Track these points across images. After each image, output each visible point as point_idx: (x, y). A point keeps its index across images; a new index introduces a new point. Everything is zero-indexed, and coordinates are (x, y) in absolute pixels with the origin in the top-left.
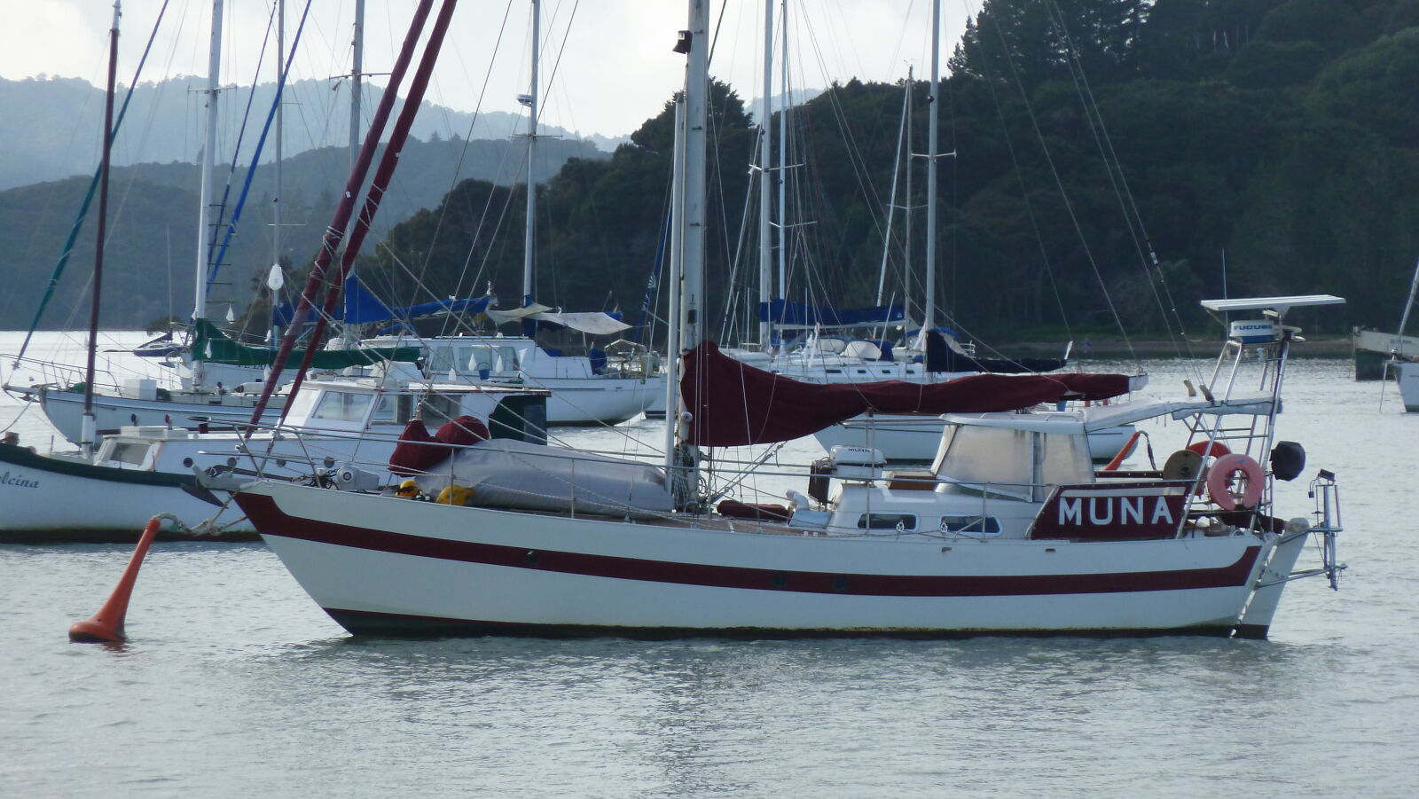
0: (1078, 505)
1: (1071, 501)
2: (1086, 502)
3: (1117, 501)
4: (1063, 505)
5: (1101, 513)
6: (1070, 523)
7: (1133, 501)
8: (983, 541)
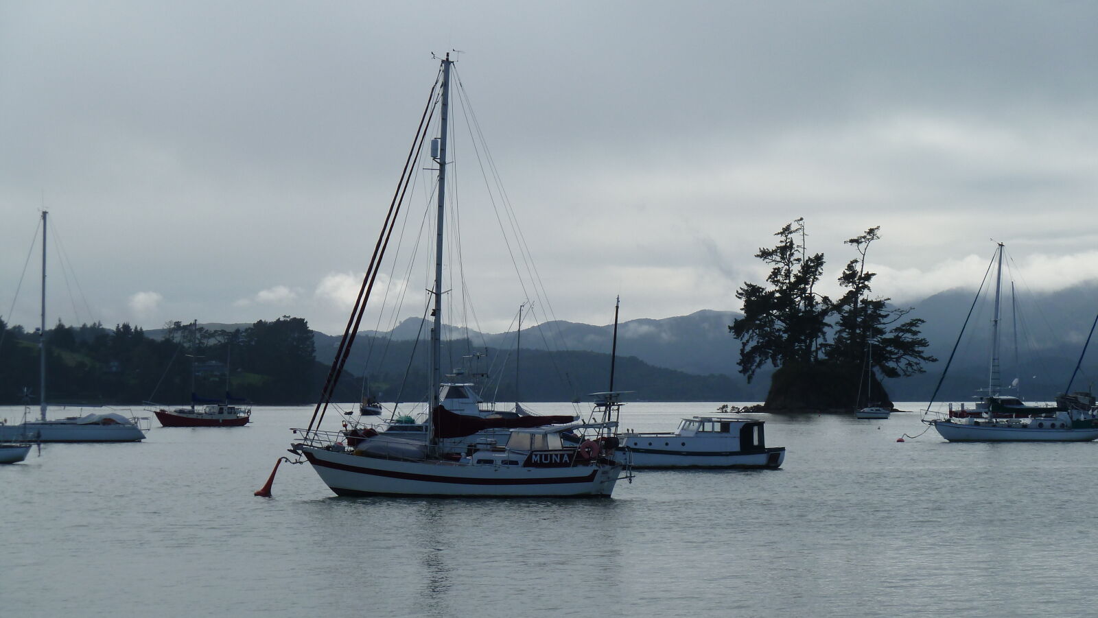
0: (538, 457)
1: (536, 455)
2: (541, 456)
3: (551, 455)
4: (534, 456)
5: (546, 459)
6: (536, 462)
7: (556, 455)
8: (508, 468)
